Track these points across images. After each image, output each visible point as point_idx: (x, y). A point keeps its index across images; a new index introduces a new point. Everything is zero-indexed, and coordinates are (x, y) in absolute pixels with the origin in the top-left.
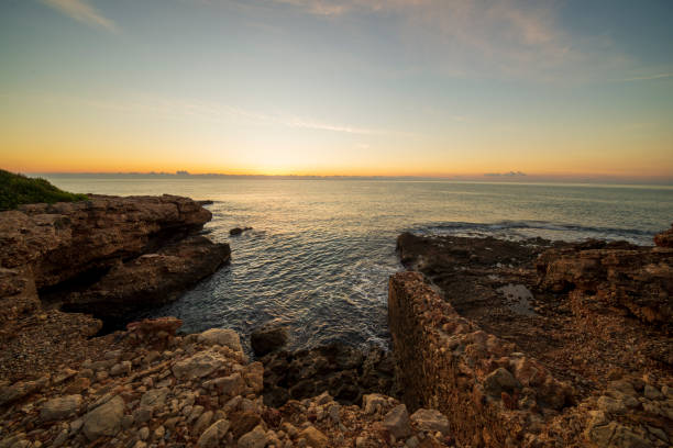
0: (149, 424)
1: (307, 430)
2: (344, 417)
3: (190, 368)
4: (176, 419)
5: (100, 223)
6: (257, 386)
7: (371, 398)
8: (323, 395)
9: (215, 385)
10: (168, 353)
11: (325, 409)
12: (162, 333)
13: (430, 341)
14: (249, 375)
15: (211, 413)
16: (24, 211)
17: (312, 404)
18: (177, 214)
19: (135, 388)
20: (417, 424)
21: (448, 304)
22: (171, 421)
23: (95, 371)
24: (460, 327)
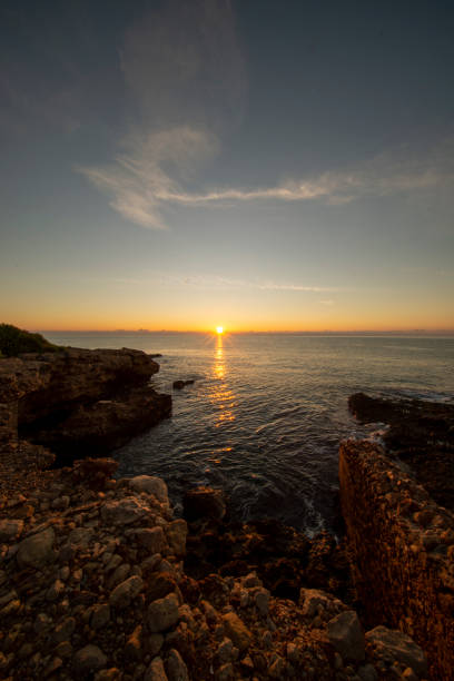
0: (71, 564)
1: (227, 616)
2: (274, 612)
3: (116, 512)
4: (94, 565)
5: (72, 370)
6: (179, 548)
7: (311, 594)
8: (250, 576)
9: (136, 535)
10: (101, 494)
11: (252, 594)
12: (100, 474)
13: (396, 534)
14: (172, 533)
15: (128, 566)
16: (22, 358)
17: (237, 584)
18: (131, 366)
19: (66, 523)
20: (375, 647)
21: (420, 487)
22: (90, 565)
23: (41, 501)
24: (438, 520)
